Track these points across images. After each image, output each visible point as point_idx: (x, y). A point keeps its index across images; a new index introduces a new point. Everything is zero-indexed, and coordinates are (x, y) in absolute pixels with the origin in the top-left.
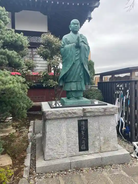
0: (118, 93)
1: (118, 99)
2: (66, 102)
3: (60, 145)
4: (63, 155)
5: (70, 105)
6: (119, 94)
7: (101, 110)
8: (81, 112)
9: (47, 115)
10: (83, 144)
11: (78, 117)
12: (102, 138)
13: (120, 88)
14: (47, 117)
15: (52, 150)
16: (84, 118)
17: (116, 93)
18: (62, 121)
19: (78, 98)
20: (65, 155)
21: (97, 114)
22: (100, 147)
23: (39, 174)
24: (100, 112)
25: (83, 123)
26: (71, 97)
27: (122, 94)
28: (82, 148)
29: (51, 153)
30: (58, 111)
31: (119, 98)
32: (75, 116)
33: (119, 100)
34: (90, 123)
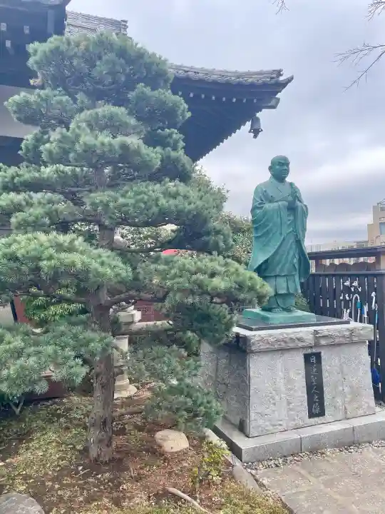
0: (347, 298)
1: (348, 311)
2: (273, 319)
3: (274, 404)
4: (281, 425)
5: (280, 323)
6: (351, 300)
7: (345, 333)
8: (311, 337)
9: (253, 344)
10: (315, 402)
11: (303, 348)
12: (346, 389)
13: (353, 289)
14: (253, 348)
15: (262, 415)
16: (314, 351)
17: (341, 298)
18: (277, 356)
19: (288, 310)
20: (284, 426)
21: (337, 341)
22: (345, 409)
23: (247, 463)
24: (344, 336)
25: (313, 360)
26: (274, 308)
27: (359, 301)
28: (313, 410)
29: (261, 422)
30: (270, 336)
31: (351, 310)
32: (300, 344)
33: (350, 313)
34: (325, 359)
